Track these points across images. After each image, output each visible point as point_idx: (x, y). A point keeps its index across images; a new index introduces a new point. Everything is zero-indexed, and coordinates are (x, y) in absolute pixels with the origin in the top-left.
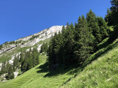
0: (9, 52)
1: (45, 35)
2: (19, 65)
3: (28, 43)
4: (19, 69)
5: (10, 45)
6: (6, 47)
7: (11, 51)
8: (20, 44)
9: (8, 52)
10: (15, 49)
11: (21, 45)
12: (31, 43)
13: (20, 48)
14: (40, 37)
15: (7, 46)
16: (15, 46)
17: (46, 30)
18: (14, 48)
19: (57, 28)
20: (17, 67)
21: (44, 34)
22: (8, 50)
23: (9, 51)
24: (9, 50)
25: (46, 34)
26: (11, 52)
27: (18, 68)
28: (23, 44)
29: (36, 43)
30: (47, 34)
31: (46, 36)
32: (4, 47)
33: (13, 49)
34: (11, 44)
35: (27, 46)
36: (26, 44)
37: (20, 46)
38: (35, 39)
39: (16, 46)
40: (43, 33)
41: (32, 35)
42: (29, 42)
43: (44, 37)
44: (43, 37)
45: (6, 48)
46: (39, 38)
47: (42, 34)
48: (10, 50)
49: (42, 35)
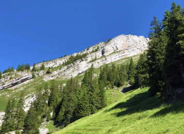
0: (15, 89)
1: (101, 55)
2: (49, 113)
3: (61, 71)
4: (47, 121)
5: (20, 73)
6: (9, 77)
7: (20, 87)
8: (41, 73)
9: (13, 88)
10: (31, 83)
11: (44, 75)
12: (68, 72)
13: (42, 81)
14: (89, 59)
15: (13, 76)
16: (31, 76)
17: (101, 44)
18: (28, 81)
19: (131, 40)
20: (44, 117)
21: (99, 54)
22: (13, 85)
23: (15, 87)
24: (16, 84)
25: (103, 53)
26: (22, 89)
27: (45, 119)
28: (48, 73)
29: (80, 72)
30: (105, 54)
31: (104, 59)
32: (4, 77)
33: (25, 82)
34: (22, 71)
35: (57, 78)
36: (55, 73)
37: (42, 77)
38: (78, 62)
39: (33, 77)
40: (96, 50)
41: (68, 57)
42: (63, 70)
43: (98, 61)
44: (96, 59)
45: (10, 79)
46: (86, 60)
47: (93, 52)
48: (20, 85)
49: (94, 54)
